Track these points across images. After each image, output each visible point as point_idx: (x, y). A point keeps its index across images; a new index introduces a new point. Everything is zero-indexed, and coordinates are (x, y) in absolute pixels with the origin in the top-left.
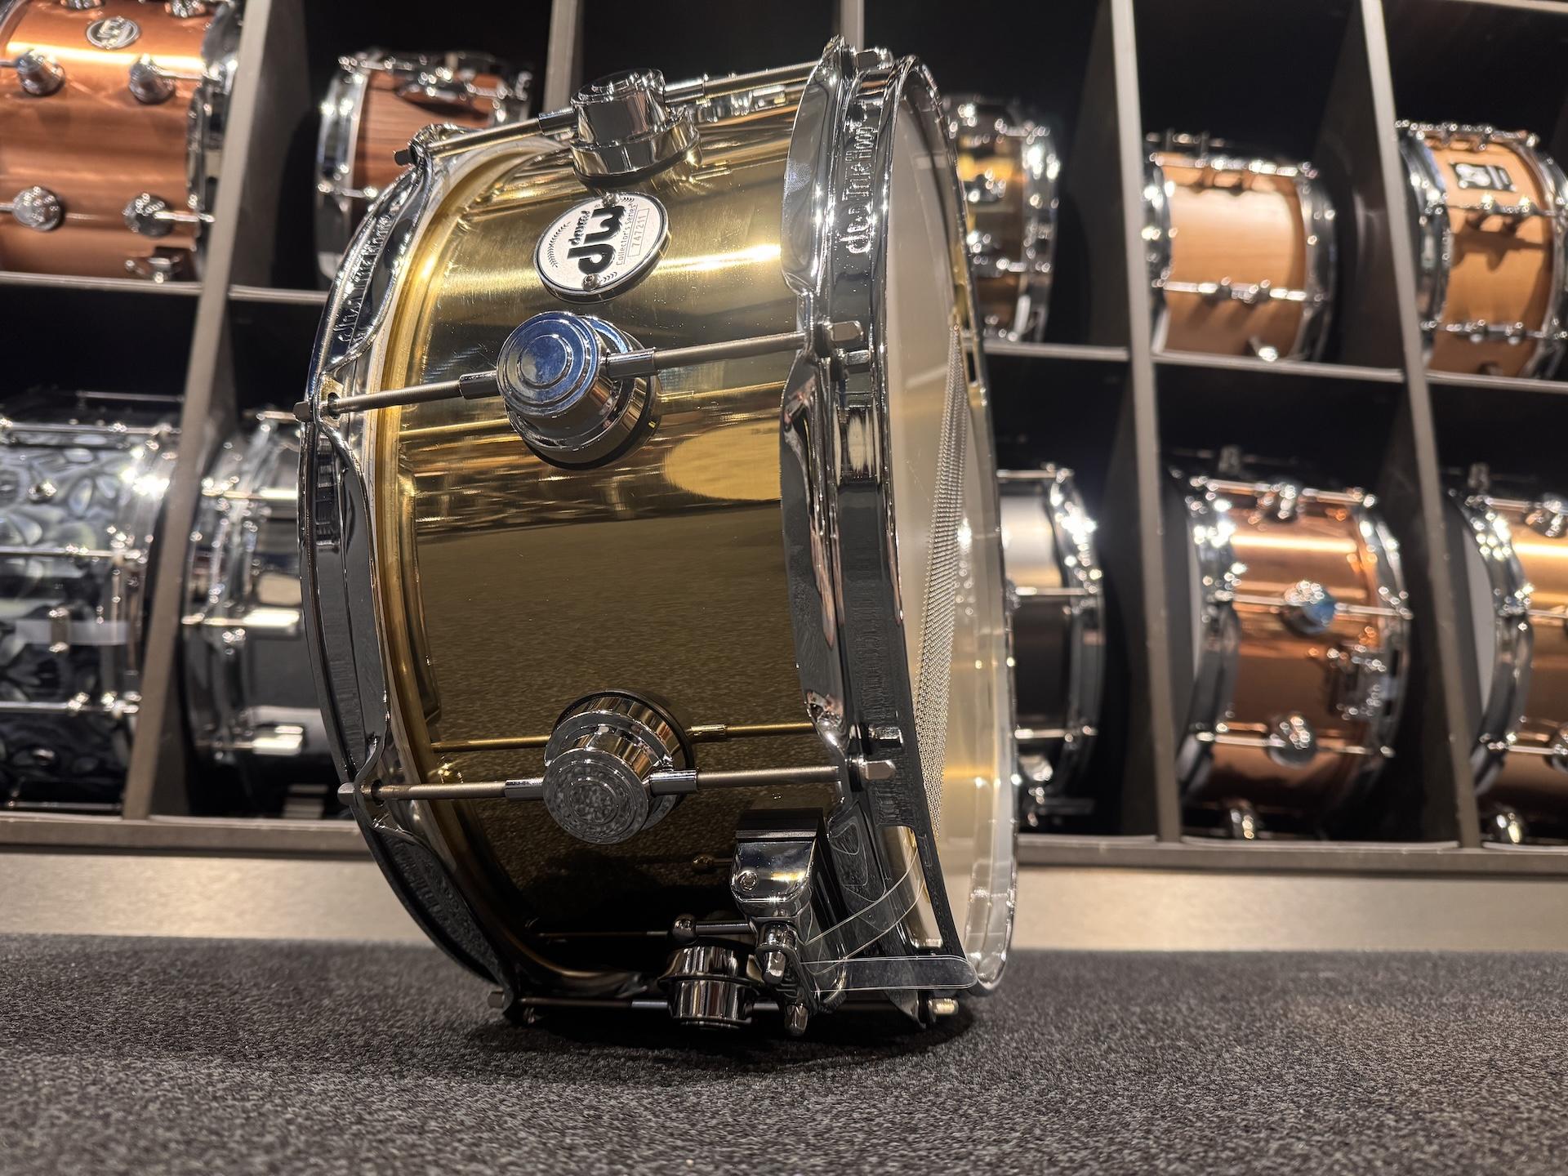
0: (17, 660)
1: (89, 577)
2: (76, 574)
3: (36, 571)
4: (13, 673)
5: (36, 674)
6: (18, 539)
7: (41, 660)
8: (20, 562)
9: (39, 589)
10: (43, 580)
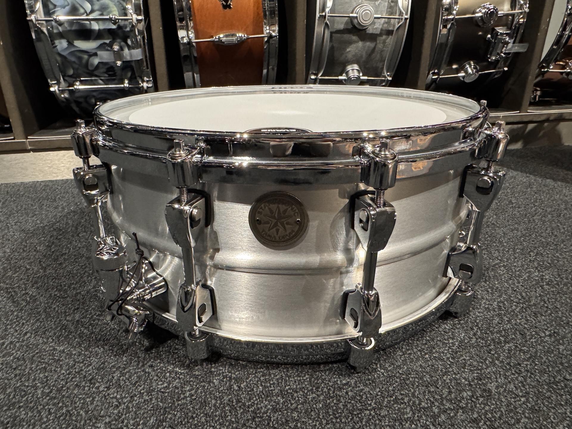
0: (97, 67)
1: (120, 27)
2: (114, 27)
3: (96, 26)
4: (96, 73)
5: (106, 73)
6: (82, 11)
7: (107, 67)
8: (88, 22)
9: (99, 35)
10: (99, 30)
